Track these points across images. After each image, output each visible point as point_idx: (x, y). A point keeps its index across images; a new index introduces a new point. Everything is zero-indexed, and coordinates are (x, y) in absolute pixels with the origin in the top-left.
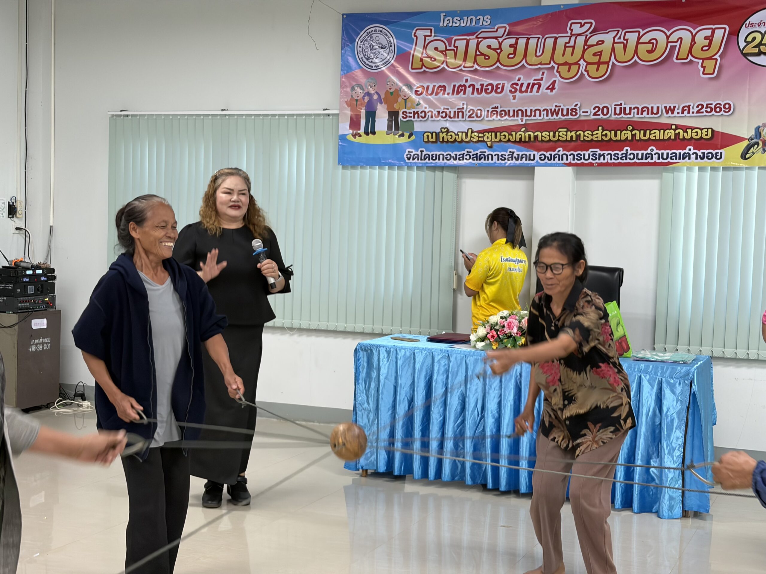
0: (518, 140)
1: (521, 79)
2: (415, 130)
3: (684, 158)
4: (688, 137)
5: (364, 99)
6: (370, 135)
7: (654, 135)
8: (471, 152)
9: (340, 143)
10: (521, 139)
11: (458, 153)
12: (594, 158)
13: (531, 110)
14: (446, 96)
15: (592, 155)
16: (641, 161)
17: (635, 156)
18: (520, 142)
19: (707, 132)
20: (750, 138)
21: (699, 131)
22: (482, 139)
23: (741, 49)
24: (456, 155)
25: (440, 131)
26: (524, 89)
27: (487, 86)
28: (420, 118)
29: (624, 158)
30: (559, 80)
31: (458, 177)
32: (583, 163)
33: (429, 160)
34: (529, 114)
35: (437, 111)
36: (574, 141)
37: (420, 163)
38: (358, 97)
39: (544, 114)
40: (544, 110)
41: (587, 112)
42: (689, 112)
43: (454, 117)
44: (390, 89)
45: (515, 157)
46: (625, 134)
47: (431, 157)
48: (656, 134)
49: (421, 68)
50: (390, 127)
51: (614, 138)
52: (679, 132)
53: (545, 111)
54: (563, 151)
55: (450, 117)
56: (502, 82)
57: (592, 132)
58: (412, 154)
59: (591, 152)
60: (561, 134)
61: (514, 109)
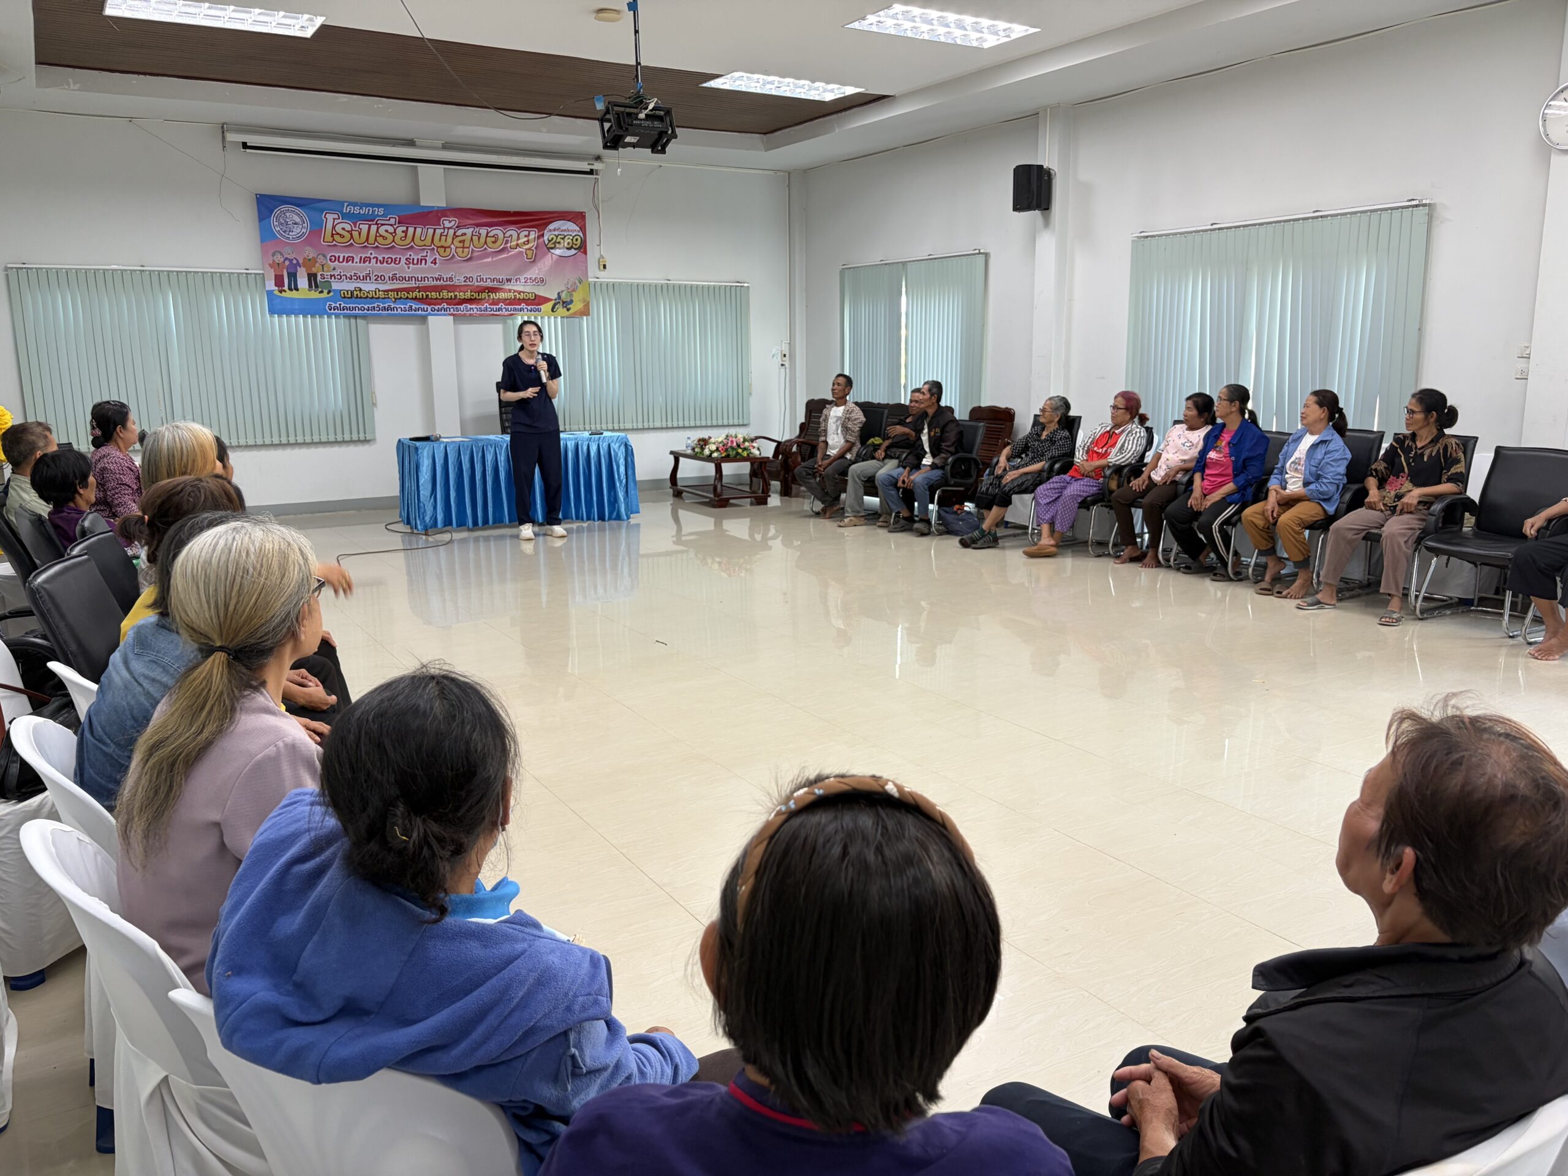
1: (412, 256)
2: (333, 288)
3: (520, 311)
4: (521, 298)
5: (284, 263)
6: (293, 290)
7: (502, 296)
8: (380, 305)
11: (370, 306)
13: (421, 277)
14: (355, 264)
15: (465, 309)
16: (495, 313)
17: (492, 310)
18: (416, 299)
19: (532, 295)
20: (555, 299)
21: (527, 294)
22: (388, 296)
23: (545, 244)
25: (354, 289)
26: (415, 262)
27: (387, 258)
28: (337, 280)
29: (484, 311)
30: (438, 257)
31: (367, 323)
32: (460, 314)
33: (347, 310)
35: (350, 275)
36: (453, 299)
37: (337, 313)
38: (279, 261)
39: (431, 280)
41: (459, 280)
42: (520, 282)
43: (364, 280)
44: (308, 256)
45: (414, 310)
49: (332, 242)
50: (310, 286)
51: (477, 298)
52: (516, 295)
54: (446, 306)
55: (360, 280)
56: (399, 257)
57: (464, 293)
58: (332, 306)
59: (465, 306)
60: (444, 294)
61: (409, 276)
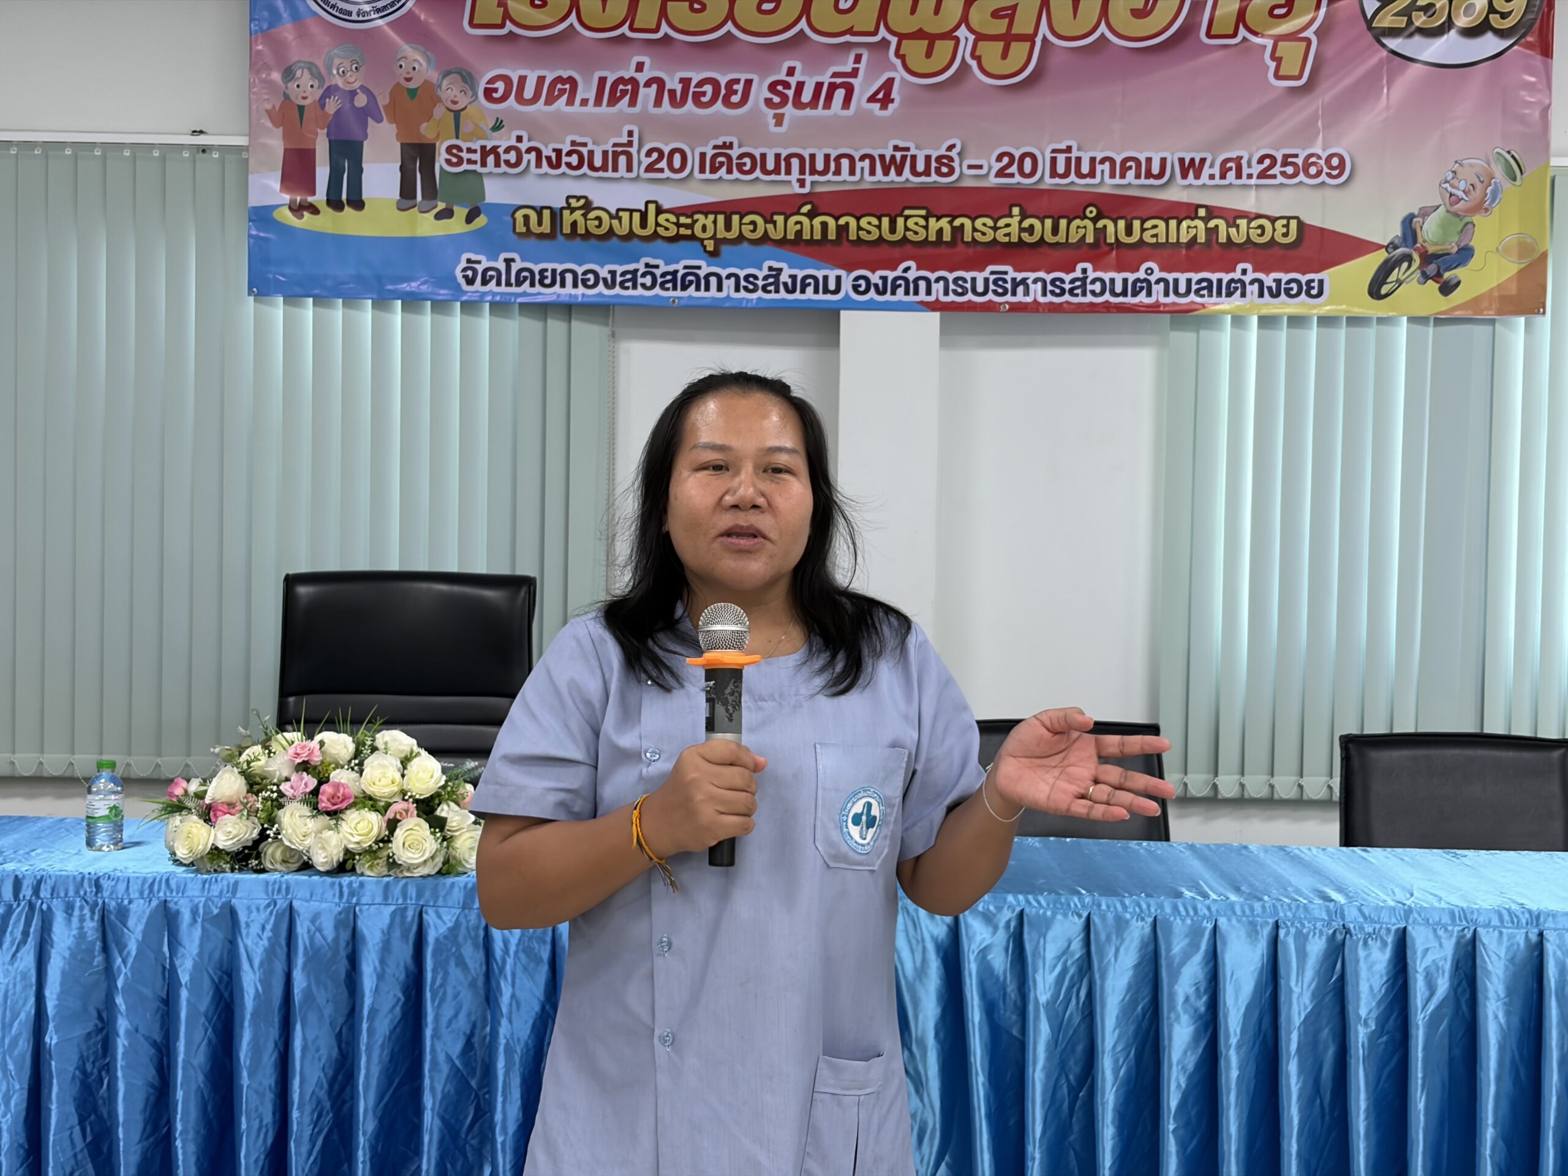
0: (791, 236)
1: (797, 72)
2: (488, 200)
3: (1229, 294)
4: (1239, 238)
5: (323, 106)
6: (346, 207)
7: (1154, 232)
8: (657, 267)
9: (254, 232)
10: (799, 233)
11: (620, 269)
12: (1000, 290)
13: (827, 157)
14: (576, 108)
15: (995, 282)
16: (1121, 299)
17: (1107, 287)
19: (1287, 226)
20: (1391, 243)
21: (1266, 223)
22: (689, 232)
23: (1369, 17)
24: (613, 273)
25: (565, 205)
26: (806, 96)
27: (701, 84)
28: (504, 168)
29: (1079, 291)
30: (902, 79)
31: (613, 335)
32: (970, 301)
33: (532, 285)
34: (820, 166)
35: (554, 150)
36: (946, 242)
37: (502, 294)
38: (305, 98)
39: (862, 169)
40: (862, 158)
41: (980, 167)
42: (1239, 176)
43: (604, 168)
44: (408, 80)
45: (785, 284)
46: (1078, 227)
47: (537, 277)
48: (1158, 230)
49: (502, 26)
50: (407, 192)
51: (1049, 238)
52: (1217, 226)
53: (867, 161)
54: (918, 269)
55: (592, 167)
56: (744, 77)
57: (996, 221)
58: (480, 268)
59: (992, 273)
60: (910, 223)
61: (778, 151)
